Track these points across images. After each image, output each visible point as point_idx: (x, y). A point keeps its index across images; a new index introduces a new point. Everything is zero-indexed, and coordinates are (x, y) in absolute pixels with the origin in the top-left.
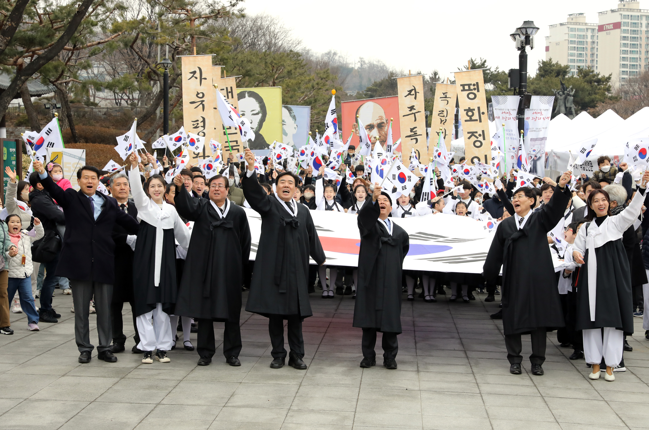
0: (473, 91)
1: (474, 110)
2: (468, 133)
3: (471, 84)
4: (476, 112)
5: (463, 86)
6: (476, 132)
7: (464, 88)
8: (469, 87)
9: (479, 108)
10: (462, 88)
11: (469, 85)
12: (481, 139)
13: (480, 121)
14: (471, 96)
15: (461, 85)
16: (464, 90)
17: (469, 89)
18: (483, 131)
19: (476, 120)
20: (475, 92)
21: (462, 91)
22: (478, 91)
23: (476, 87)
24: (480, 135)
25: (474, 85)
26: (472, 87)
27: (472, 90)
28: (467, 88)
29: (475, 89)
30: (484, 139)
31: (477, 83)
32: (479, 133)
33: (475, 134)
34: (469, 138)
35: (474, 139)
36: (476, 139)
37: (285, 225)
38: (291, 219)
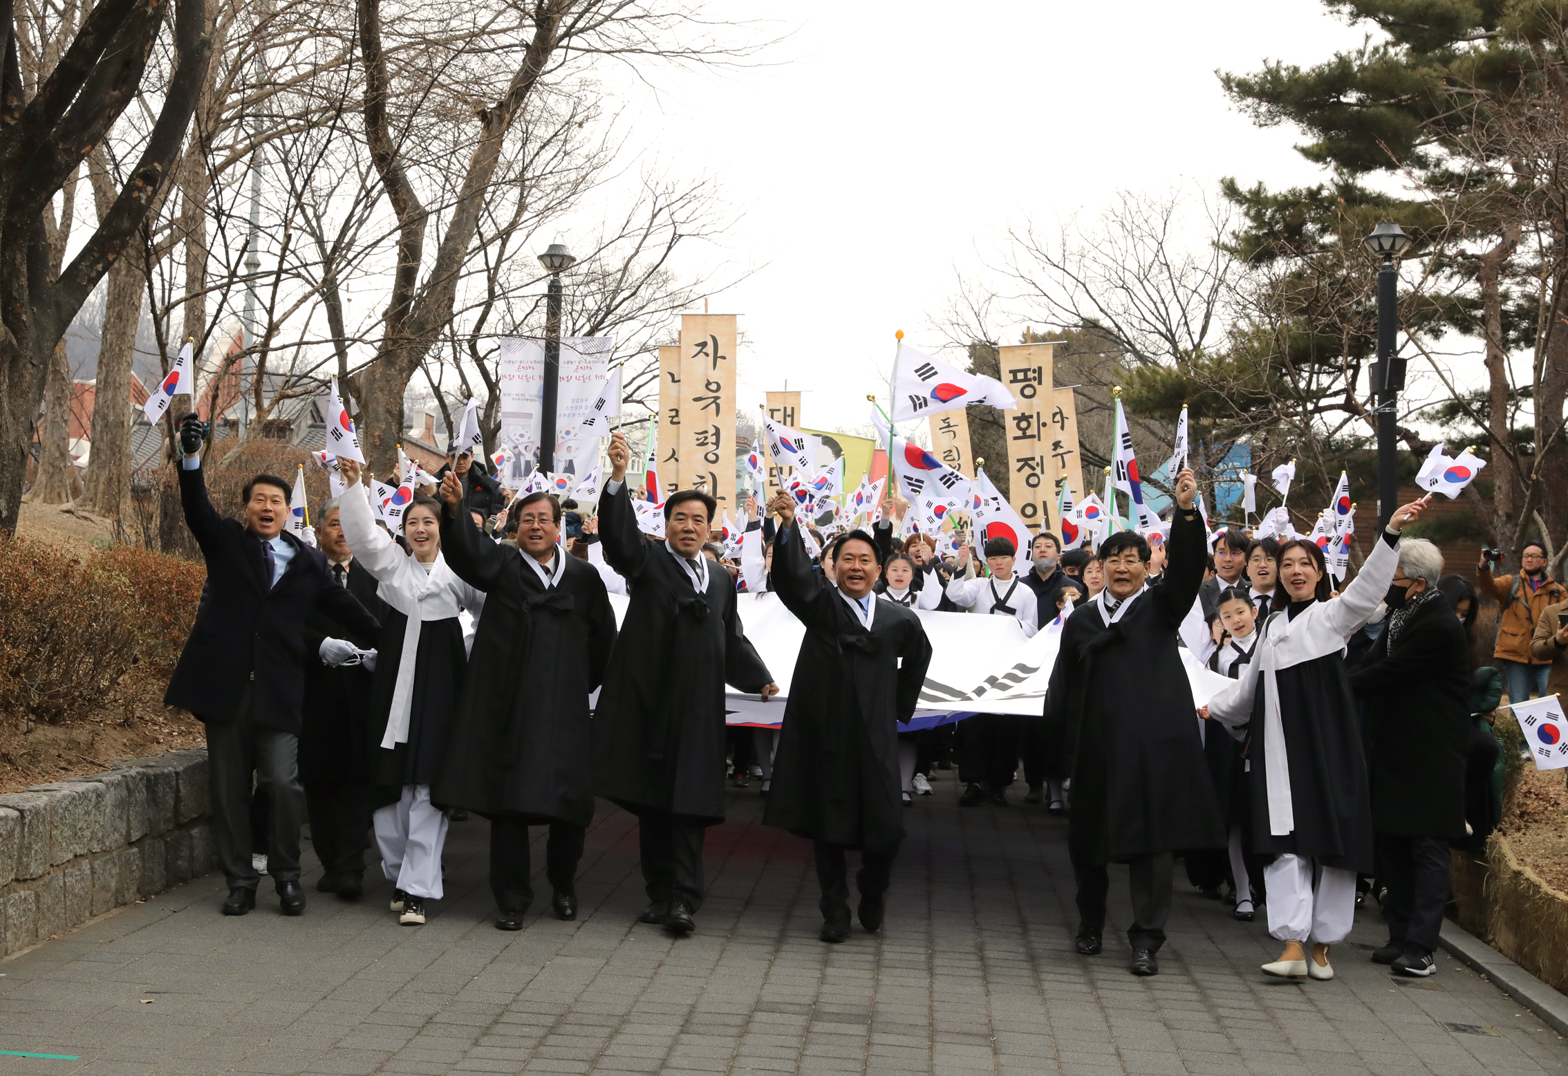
0: (1033, 383)
1: (1031, 417)
2: (1019, 460)
3: (1029, 370)
8: (1026, 375)
11: (1025, 371)
14: (1028, 391)
17: (1026, 379)
20: (1035, 383)
21: (1013, 380)
22: (1040, 383)
25: (1034, 371)
26: (1030, 375)
27: (1030, 380)
28: (1020, 376)
29: (1035, 379)
33: (1030, 462)
34: (1019, 470)
35: (1027, 471)
36: (1031, 472)
37: (677, 610)
38: (692, 600)
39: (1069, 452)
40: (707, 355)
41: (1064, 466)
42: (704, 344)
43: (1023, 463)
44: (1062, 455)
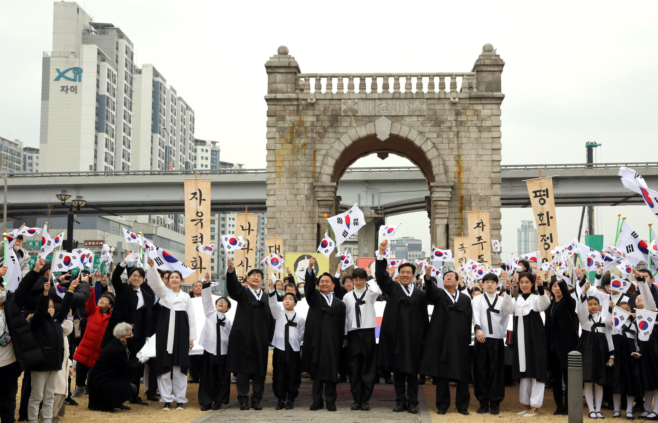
4: (545, 217)
5: (535, 192)
6: (545, 236)
7: (536, 194)
9: (548, 213)
10: (533, 194)
12: (548, 241)
13: (549, 225)
15: (533, 192)
16: (536, 196)
18: (551, 235)
19: (545, 224)
23: (545, 193)
24: (548, 238)
30: (552, 241)
31: (547, 190)
32: (547, 236)
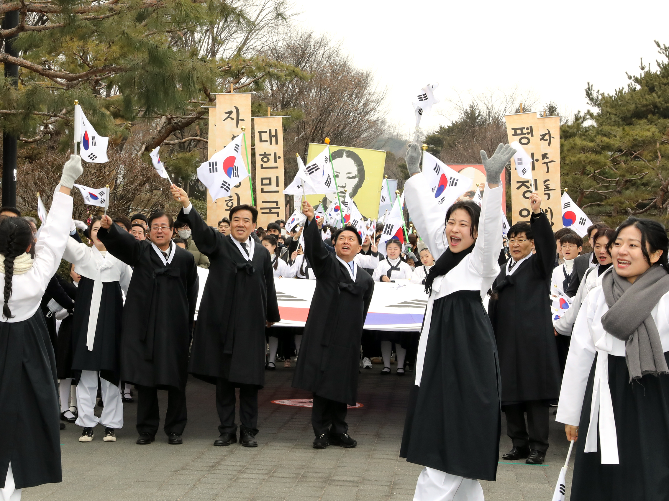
0: (527, 136)
2: (518, 182)
3: (524, 128)
5: (515, 130)
7: (515, 132)
8: (522, 131)
9: (532, 154)
10: (513, 132)
11: (522, 129)
13: (533, 169)
14: (524, 141)
15: (513, 129)
16: (515, 134)
17: (522, 133)
18: (536, 181)
20: (529, 136)
21: (513, 135)
22: (532, 135)
23: (529, 131)
24: (531, 185)
25: (527, 129)
26: (525, 131)
27: (525, 134)
28: (519, 132)
29: (528, 133)
31: (531, 127)
33: (526, 184)
34: (518, 188)
35: (524, 189)
36: (526, 189)
37: (236, 271)
38: (245, 264)
39: (553, 161)
40: (232, 119)
41: (548, 171)
42: (230, 113)
43: (520, 184)
44: (547, 163)
